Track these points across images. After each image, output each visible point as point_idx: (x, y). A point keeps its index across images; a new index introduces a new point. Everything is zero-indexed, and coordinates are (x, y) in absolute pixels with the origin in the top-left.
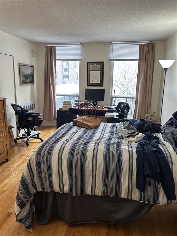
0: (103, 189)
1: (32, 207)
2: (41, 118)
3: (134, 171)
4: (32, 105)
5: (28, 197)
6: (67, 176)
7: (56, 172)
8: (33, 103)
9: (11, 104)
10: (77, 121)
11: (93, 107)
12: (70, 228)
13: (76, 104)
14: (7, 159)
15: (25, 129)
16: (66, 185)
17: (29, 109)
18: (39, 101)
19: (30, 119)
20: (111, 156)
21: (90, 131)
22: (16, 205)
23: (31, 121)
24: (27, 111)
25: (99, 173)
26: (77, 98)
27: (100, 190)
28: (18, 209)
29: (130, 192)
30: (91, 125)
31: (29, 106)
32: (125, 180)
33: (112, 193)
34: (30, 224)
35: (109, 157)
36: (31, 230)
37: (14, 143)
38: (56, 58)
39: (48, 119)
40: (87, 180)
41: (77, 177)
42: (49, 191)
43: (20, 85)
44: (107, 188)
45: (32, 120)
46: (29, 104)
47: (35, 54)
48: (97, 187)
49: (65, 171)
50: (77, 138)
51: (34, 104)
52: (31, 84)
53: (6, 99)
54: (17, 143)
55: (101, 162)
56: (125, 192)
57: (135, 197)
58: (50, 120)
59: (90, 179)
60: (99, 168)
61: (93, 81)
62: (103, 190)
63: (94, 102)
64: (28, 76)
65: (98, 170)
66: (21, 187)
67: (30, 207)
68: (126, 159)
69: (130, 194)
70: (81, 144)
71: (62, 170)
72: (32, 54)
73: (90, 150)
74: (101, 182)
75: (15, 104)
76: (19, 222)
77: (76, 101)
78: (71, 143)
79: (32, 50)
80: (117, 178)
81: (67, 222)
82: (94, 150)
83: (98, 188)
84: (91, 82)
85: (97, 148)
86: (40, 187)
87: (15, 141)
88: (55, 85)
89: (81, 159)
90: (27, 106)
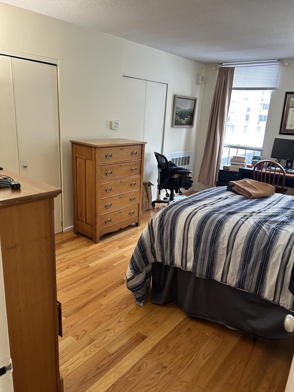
0: (239, 278)
1: (148, 280)
2: (191, 178)
3: (290, 264)
4: (186, 157)
5: (144, 264)
6: (193, 248)
7: (180, 241)
8: (187, 156)
9: (155, 153)
10: (234, 184)
11: (282, 171)
12: (188, 319)
13: (253, 163)
14: (137, 222)
15: (167, 190)
16: (190, 260)
17: (179, 163)
18: (196, 153)
19: (176, 176)
20: (259, 235)
21: (249, 201)
22: (129, 268)
23: (176, 179)
24: (174, 165)
25: (235, 254)
26: (258, 154)
27: (234, 279)
28: (130, 274)
29: (278, 293)
30: (253, 193)
31: (179, 158)
32: (272, 273)
33: (249, 286)
34: (141, 297)
35: (256, 235)
36: (141, 304)
37: (151, 207)
38: (233, 87)
39: (205, 182)
40: (218, 260)
41: (204, 252)
42: (169, 263)
43: (172, 126)
44: (244, 278)
45: (178, 179)
46: (181, 157)
47: (200, 80)
48: (230, 273)
49: (191, 241)
50: (222, 205)
51: (189, 157)
52: (187, 126)
53: (146, 143)
54: (155, 207)
55: (242, 240)
56: (270, 291)
57: (285, 302)
58: (209, 184)
59: (222, 260)
60: (238, 248)
61: (291, 126)
62: (238, 280)
63: (287, 162)
64: (185, 113)
65: (235, 251)
66: (138, 249)
67: (146, 279)
68: (282, 244)
69: (278, 296)
70: (222, 213)
71: (187, 240)
72: (197, 81)
73: (230, 222)
74: (237, 268)
75: (160, 153)
76: (130, 289)
77: (255, 158)
78: (208, 209)
79: (198, 75)
80: (261, 267)
81: (185, 311)
82: (237, 223)
83: (232, 275)
84: (288, 127)
85: (243, 222)
86: (160, 256)
87: (153, 204)
88: (224, 130)
89: (214, 230)
90: (176, 159)
